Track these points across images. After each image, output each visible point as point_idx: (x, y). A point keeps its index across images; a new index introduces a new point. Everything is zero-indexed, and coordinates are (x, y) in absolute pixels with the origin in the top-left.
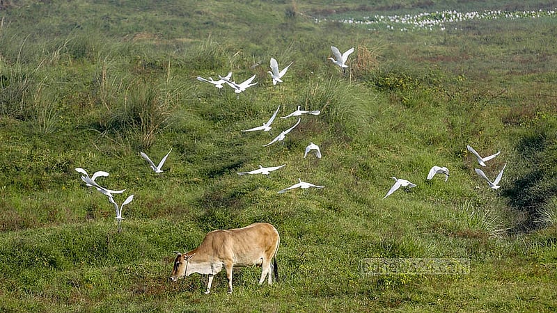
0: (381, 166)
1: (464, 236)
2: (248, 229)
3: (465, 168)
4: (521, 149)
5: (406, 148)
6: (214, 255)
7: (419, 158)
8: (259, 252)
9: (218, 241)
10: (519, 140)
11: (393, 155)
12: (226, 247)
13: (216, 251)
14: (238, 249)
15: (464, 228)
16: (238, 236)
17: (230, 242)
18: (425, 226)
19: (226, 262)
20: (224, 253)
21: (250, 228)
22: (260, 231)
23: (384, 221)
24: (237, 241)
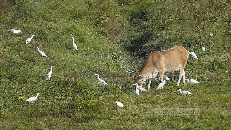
0: (49, 33)
1: (114, 76)
2: (172, 50)
3: (103, 33)
4: (131, 20)
5: (62, 20)
6: (153, 67)
7: (73, 26)
8: (179, 63)
9: (155, 58)
10: (128, 15)
11: (55, 25)
12: (161, 62)
13: (155, 64)
14: (167, 62)
15: (113, 71)
16: (167, 54)
17: (163, 58)
18: (87, 70)
19: (160, 71)
20: (160, 65)
21: (172, 49)
22: (179, 51)
23: (62, 68)
24: (166, 57)
